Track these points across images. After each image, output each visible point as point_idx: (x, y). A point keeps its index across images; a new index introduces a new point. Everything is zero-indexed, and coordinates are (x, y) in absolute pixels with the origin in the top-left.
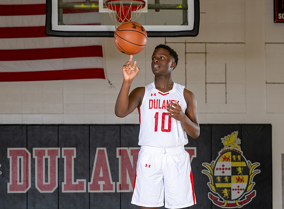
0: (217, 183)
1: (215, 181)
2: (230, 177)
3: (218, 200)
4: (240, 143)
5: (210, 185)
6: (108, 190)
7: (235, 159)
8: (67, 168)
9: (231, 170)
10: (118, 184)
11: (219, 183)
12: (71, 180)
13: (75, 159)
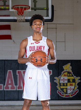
1: (60, 85)
10: (17, 86)
11: (62, 86)
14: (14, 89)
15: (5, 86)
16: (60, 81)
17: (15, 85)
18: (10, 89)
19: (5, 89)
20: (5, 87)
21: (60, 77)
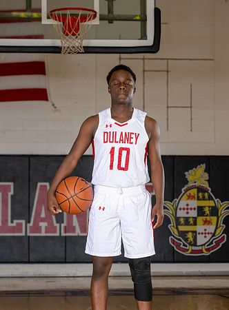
0: (179, 225)
1: (178, 223)
2: (196, 218)
3: (181, 246)
4: (208, 178)
6: (51, 233)
7: (201, 197)
8: (2, 207)
9: (196, 210)
10: (63, 225)
11: (182, 225)
13: (12, 196)
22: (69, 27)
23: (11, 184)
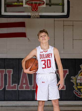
0: (78, 86)
1: (77, 85)
5: (75, 87)
6: (27, 89)
8: (8, 79)
10: (32, 86)
11: (79, 86)
12: (10, 84)
13: (12, 74)
14: (29, 89)
15: (20, 85)
16: (77, 80)
17: (30, 85)
18: (24, 89)
19: (20, 89)
20: (19, 87)
21: (77, 76)
22: (34, 8)
23: (12, 70)
